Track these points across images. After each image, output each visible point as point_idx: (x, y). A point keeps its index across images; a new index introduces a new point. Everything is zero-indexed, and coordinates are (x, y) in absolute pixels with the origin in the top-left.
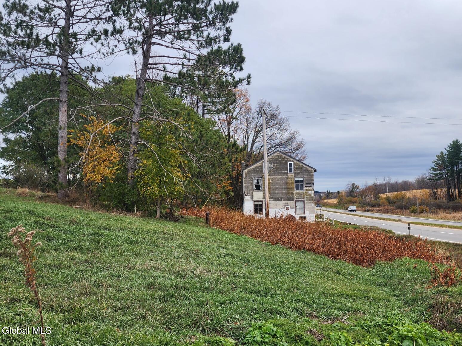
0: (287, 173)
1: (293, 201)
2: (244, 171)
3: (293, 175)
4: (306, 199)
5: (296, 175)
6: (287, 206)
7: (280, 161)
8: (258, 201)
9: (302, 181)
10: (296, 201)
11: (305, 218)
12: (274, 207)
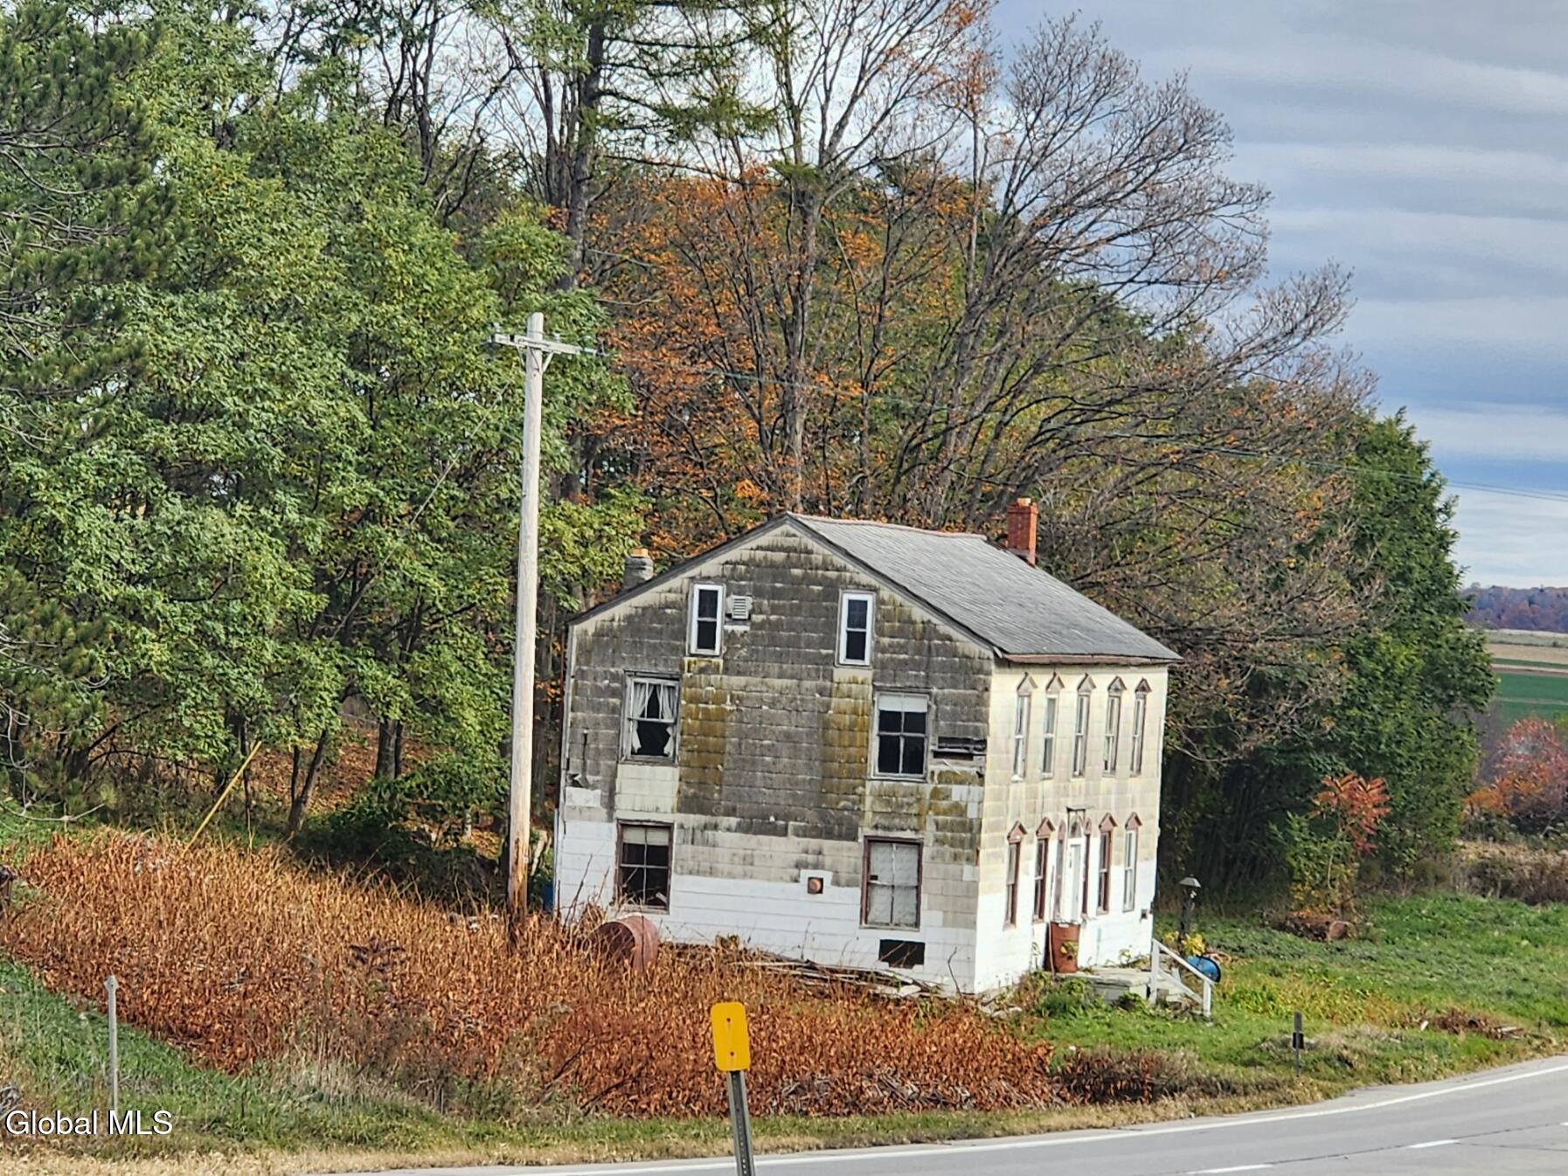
0: (830, 660)
1: (855, 839)
2: (576, 629)
3: (869, 674)
4: (929, 835)
5: (882, 679)
6: (816, 866)
7: (796, 581)
8: (643, 826)
9: (917, 721)
10: (871, 841)
11: (911, 954)
12: (739, 869)
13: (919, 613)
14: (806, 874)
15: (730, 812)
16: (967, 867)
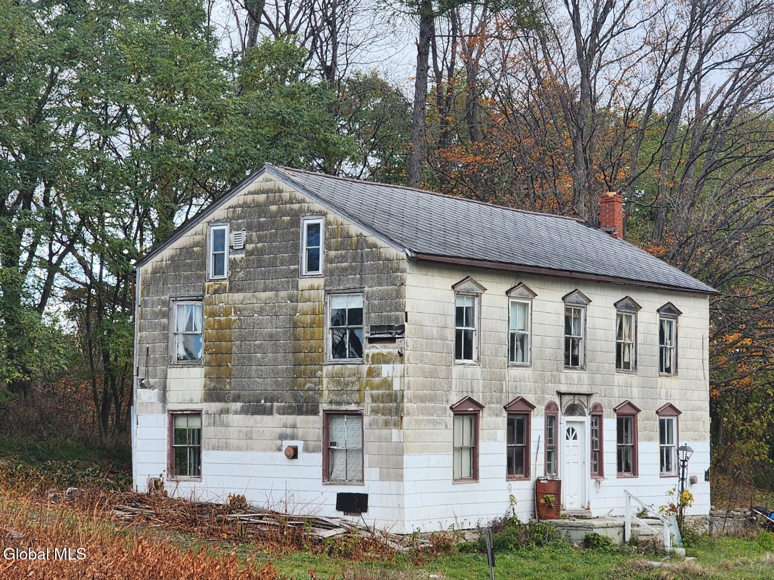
0: (297, 273)
1: (314, 412)
2: (141, 270)
3: (320, 282)
4: (368, 406)
5: (331, 284)
6: (293, 437)
7: (273, 216)
8: (184, 414)
9: (356, 315)
10: (328, 415)
11: (360, 504)
12: (243, 443)
13: (354, 229)
14: (287, 443)
15: (236, 399)
16: (395, 432)
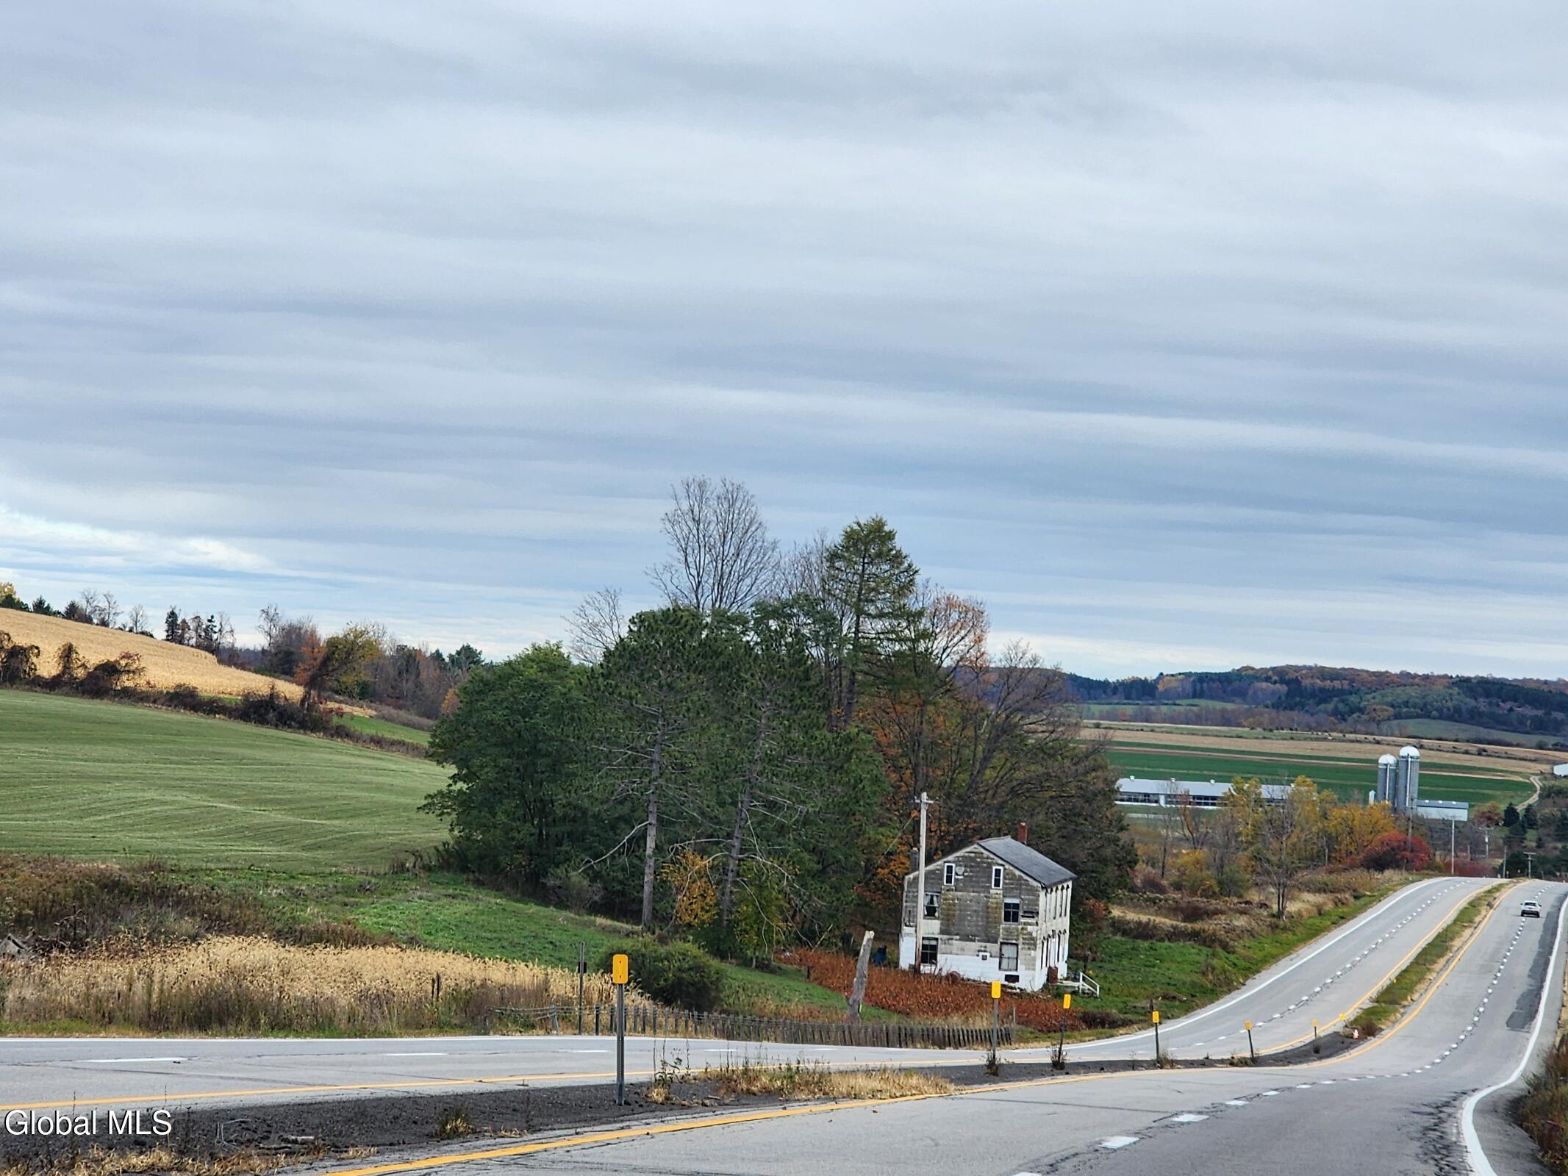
0: (990, 887)
1: (997, 942)
2: (907, 877)
3: (1001, 892)
4: (1021, 941)
5: (1006, 893)
6: (985, 951)
7: (978, 863)
8: (928, 939)
9: (1016, 906)
10: (1002, 943)
11: (1016, 979)
12: (959, 952)
13: (1017, 873)
14: (981, 954)
15: (957, 935)
16: (1032, 952)
